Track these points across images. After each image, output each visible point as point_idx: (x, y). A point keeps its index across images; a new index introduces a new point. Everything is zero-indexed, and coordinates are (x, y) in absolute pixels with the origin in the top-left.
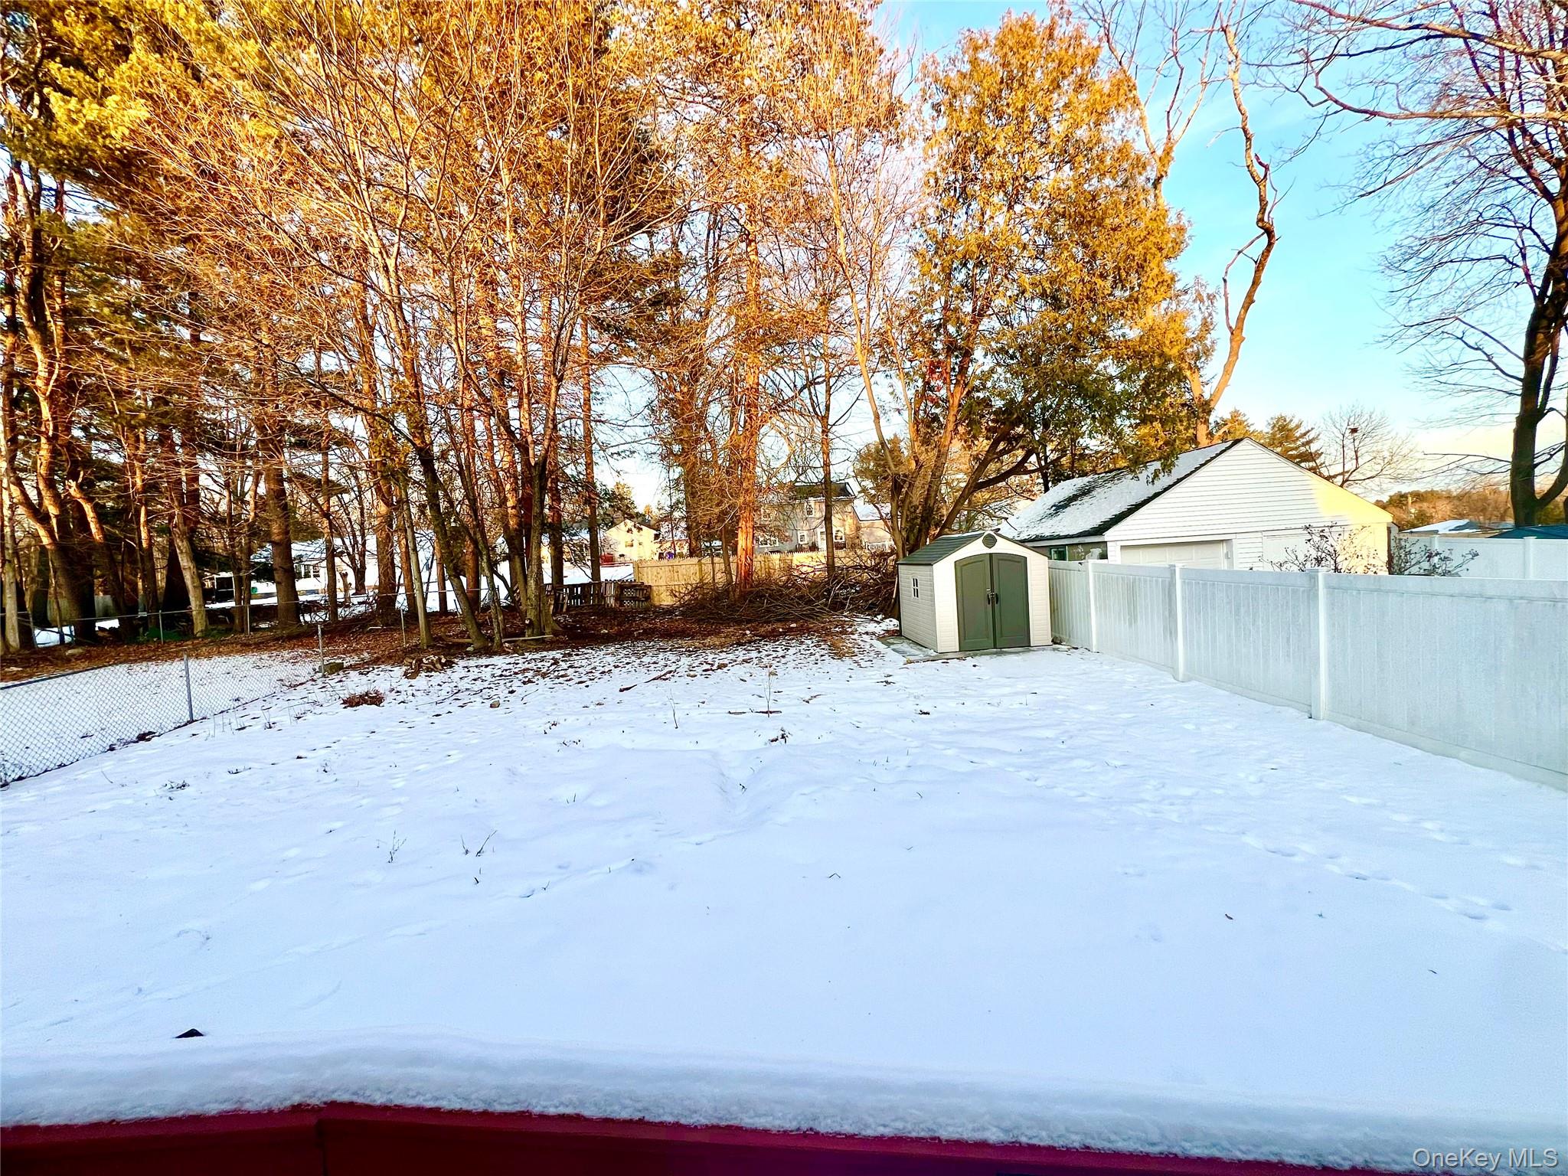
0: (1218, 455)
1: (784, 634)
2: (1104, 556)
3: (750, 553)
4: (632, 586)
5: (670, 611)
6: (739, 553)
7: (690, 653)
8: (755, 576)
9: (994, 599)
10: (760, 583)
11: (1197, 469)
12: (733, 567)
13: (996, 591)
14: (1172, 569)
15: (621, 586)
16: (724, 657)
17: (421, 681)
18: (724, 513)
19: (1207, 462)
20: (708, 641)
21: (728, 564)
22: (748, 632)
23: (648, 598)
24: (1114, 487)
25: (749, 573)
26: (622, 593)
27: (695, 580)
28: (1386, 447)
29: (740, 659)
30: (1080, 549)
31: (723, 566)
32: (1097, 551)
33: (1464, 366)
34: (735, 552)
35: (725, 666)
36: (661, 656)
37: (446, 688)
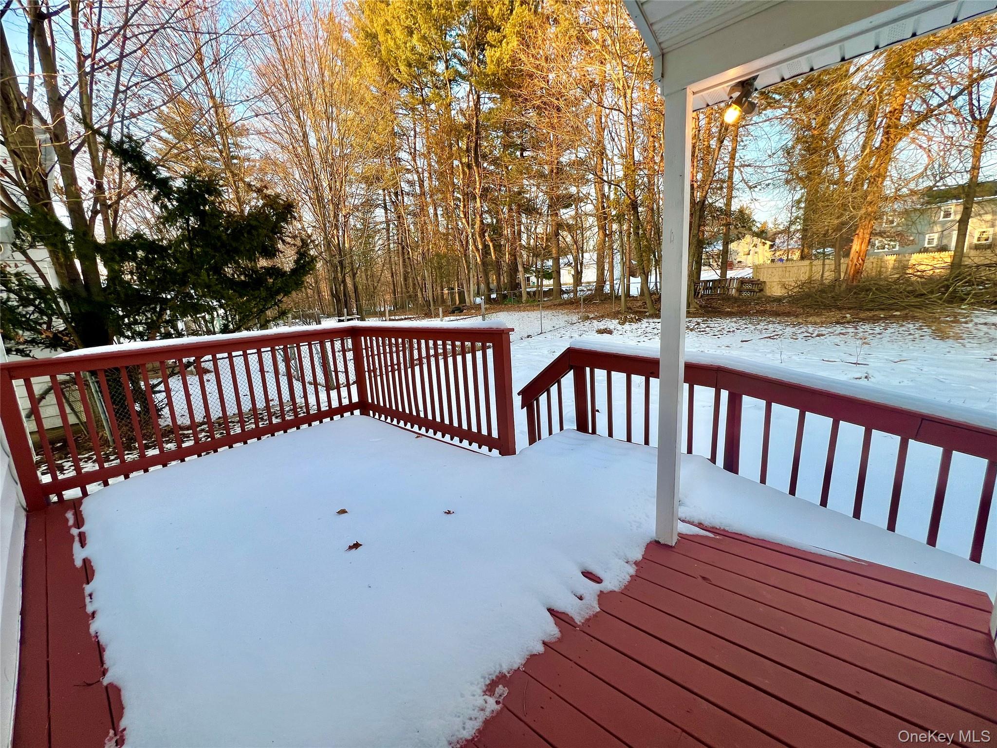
1: (885, 318)
3: (863, 256)
4: (751, 281)
5: (779, 300)
6: (851, 256)
7: (794, 326)
8: (864, 274)
10: (869, 279)
12: (843, 268)
15: (742, 281)
16: (823, 330)
17: (627, 326)
18: (843, 224)
20: (810, 319)
21: (838, 265)
22: (848, 315)
23: (761, 290)
25: (858, 272)
26: (742, 286)
27: (804, 277)
29: (837, 332)
31: (833, 267)
34: (847, 255)
35: (823, 335)
36: (770, 326)
37: (640, 331)
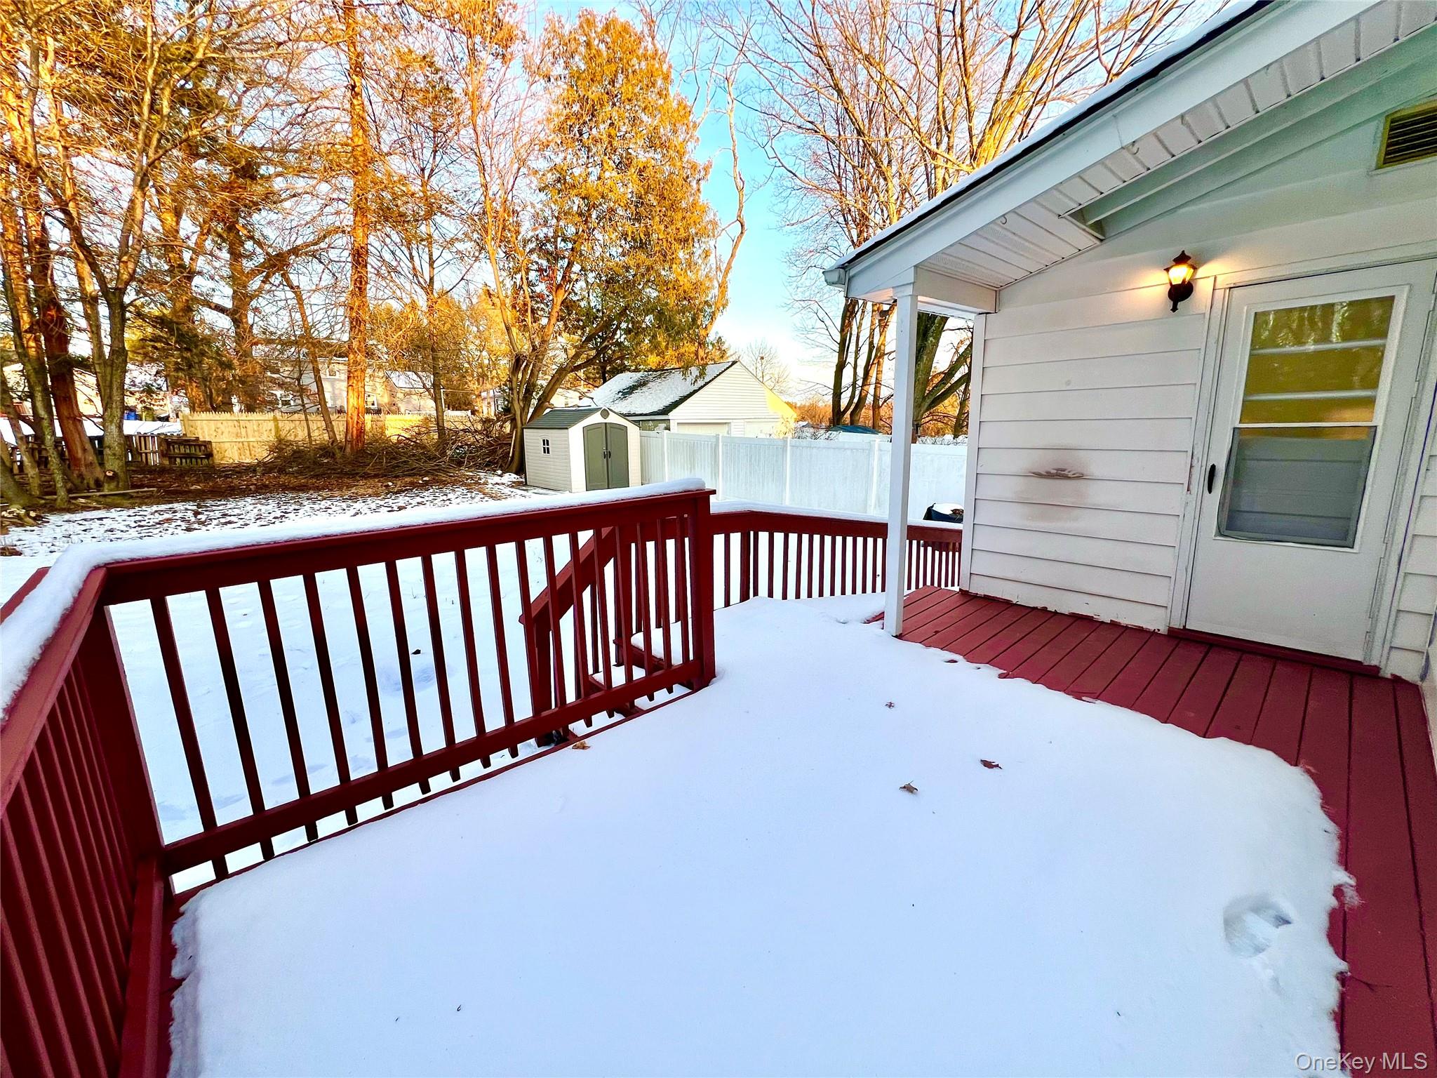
0: (725, 370)
2: (668, 428)
3: (362, 411)
4: (183, 442)
9: (607, 455)
11: (715, 377)
13: (609, 450)
14: (717, 437)
15: (166, 441)
19: (720, 374)
23: (210, 455)
24: (663, 383)
25: (362, 431)
26: (168, 448)
27: (271, 437)
28: (776, 373)
30: (651, 423)
32: (663, 425)
33: (818, 331)
